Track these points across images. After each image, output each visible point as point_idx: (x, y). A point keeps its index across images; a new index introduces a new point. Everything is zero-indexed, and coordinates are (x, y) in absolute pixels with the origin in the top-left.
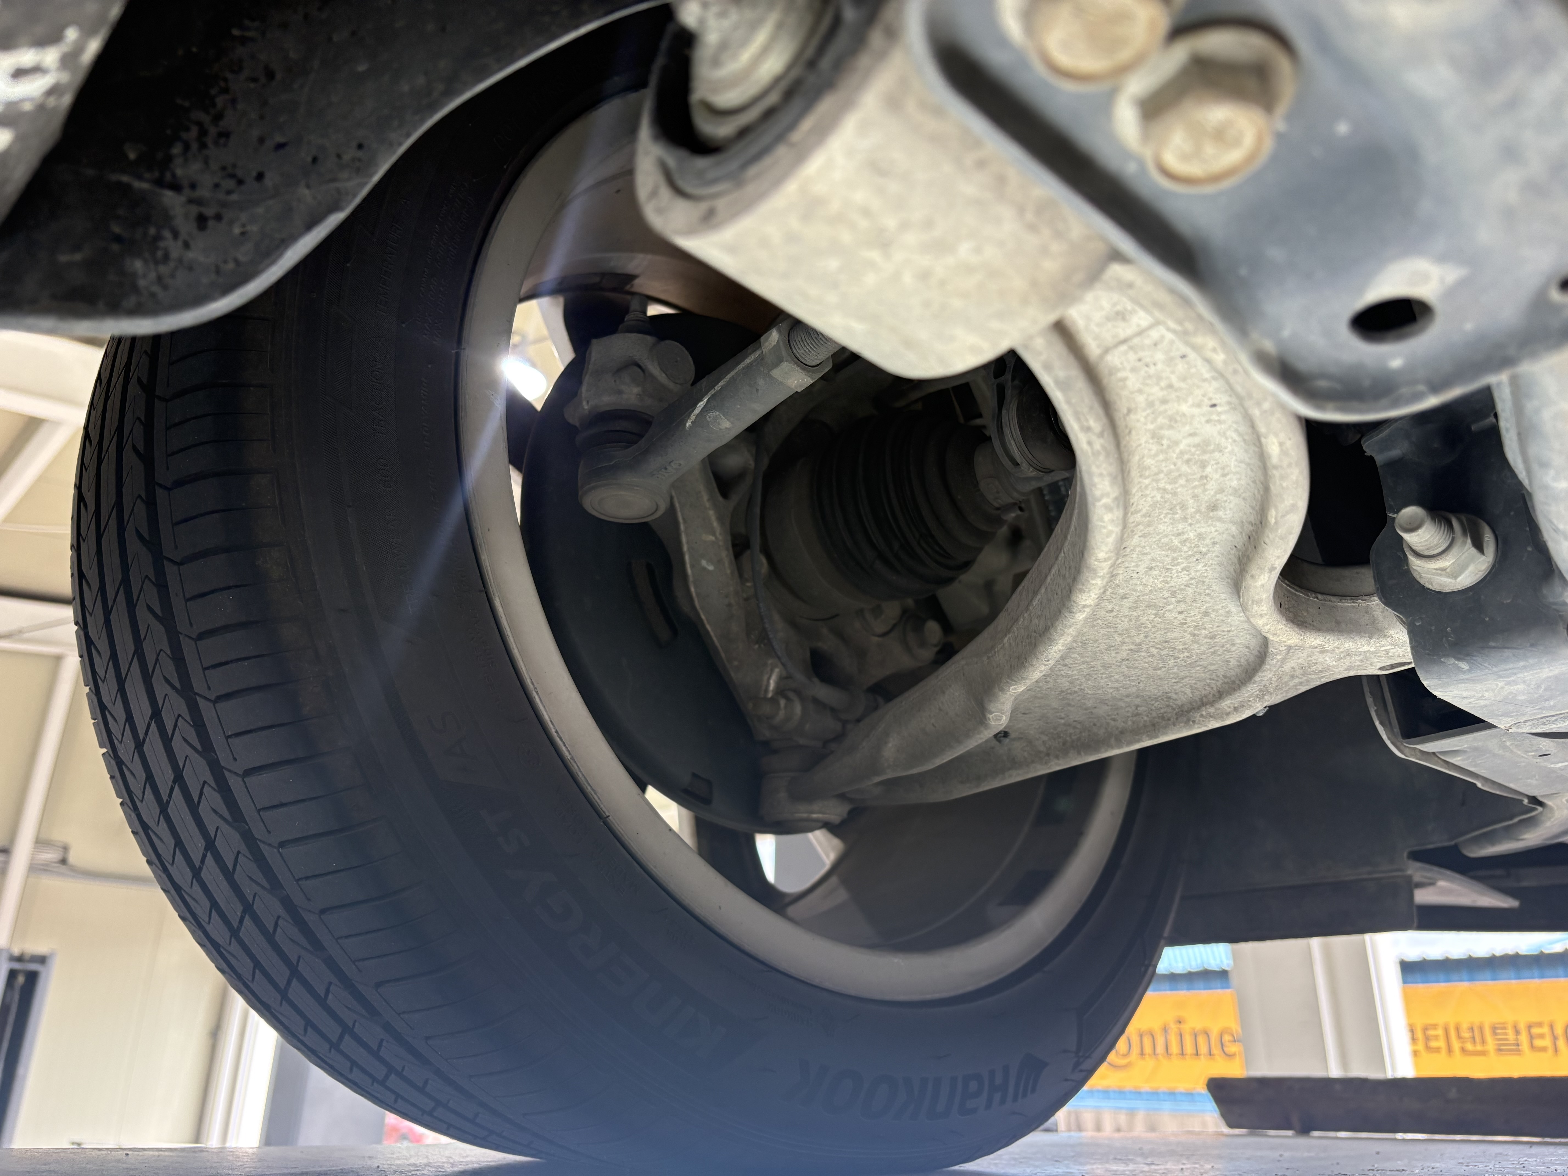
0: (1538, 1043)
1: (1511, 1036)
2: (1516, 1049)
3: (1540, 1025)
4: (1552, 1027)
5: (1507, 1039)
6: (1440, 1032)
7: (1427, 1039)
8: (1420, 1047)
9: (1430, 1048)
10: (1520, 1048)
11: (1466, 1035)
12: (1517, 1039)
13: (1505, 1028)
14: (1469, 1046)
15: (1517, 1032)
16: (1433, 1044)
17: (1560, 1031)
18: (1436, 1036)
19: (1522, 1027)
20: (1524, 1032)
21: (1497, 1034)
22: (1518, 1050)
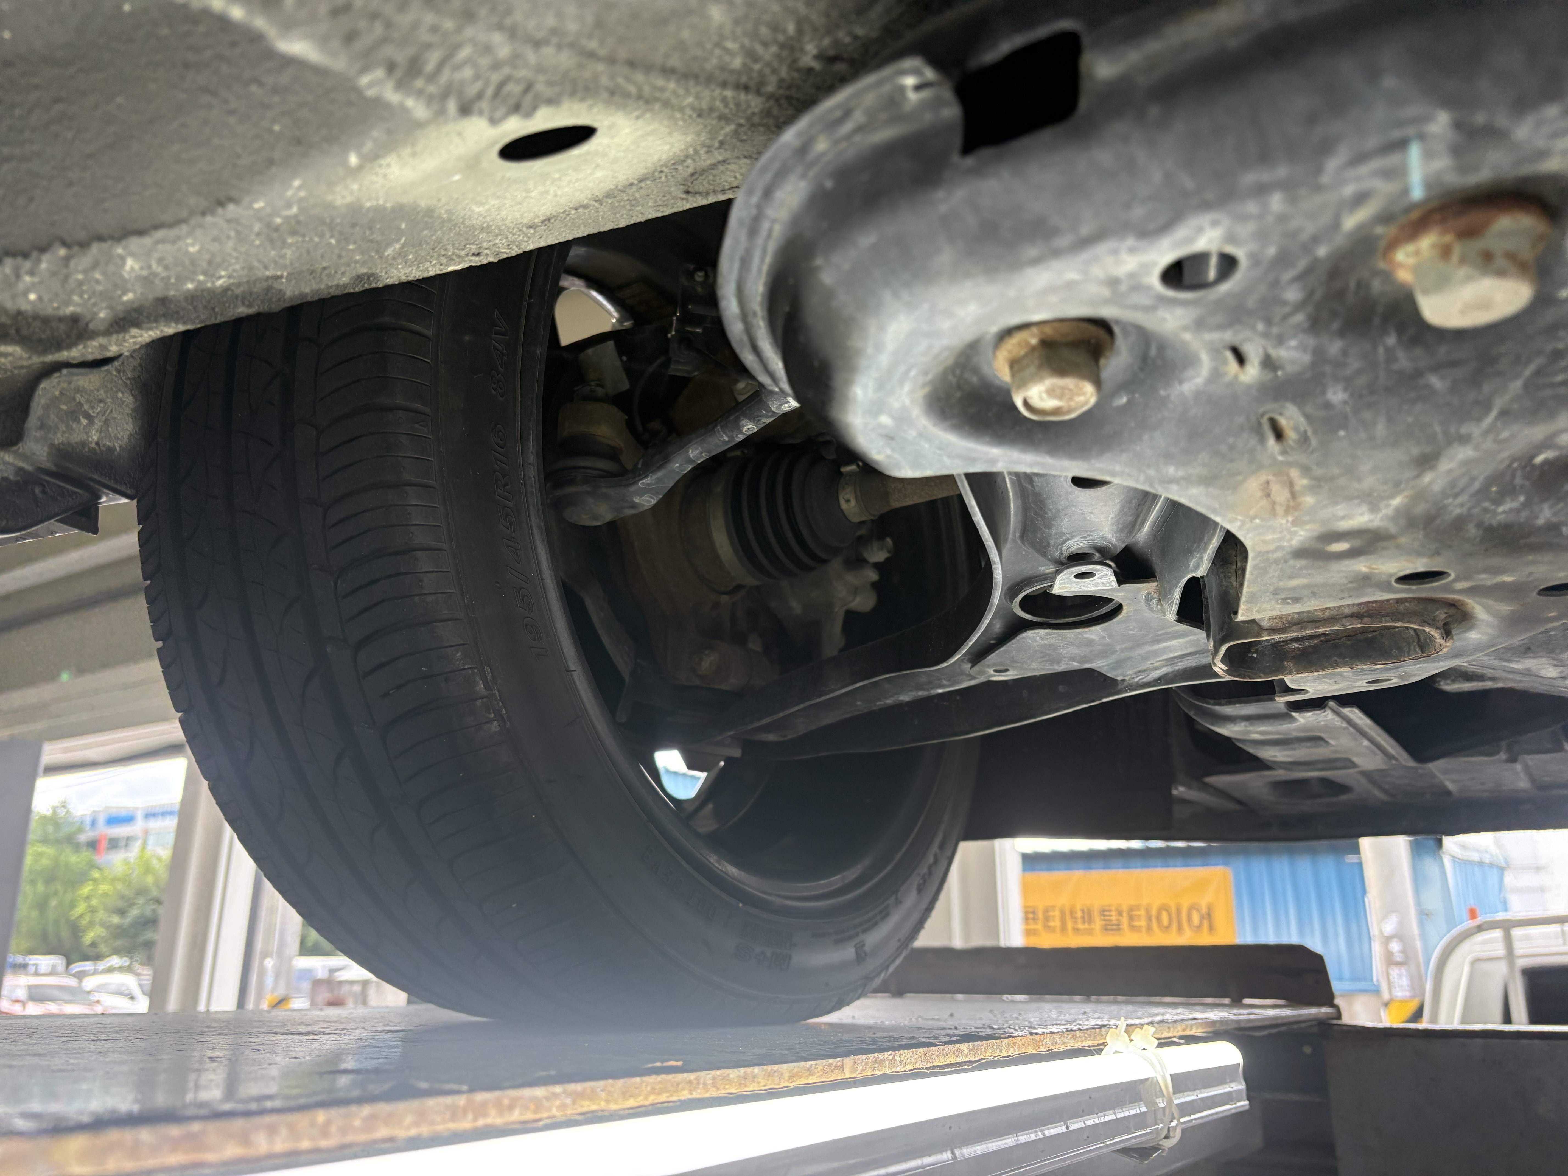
0: (1136, 923)
1: (1114, 917)
2: (1117, 928)
3: (1138, 907)
4: (1148, 910)
5: (1110, 920)
6: (1057, 913)
7: (1047, 919)
8: (1039, 926)
9: (1049, 927)
10: (1121, 927)
11: (1079, 914)
12: (1118, 920)
13: (1110, 911)
14: (1080, 926)
15: (1120, 913)
16: (1052, 924)
17: (1154, 912)
18: (1054, 916)
19: (1125, 908)
20: (1125, 914)
21: (1104, 915)
22: (1119, 929)
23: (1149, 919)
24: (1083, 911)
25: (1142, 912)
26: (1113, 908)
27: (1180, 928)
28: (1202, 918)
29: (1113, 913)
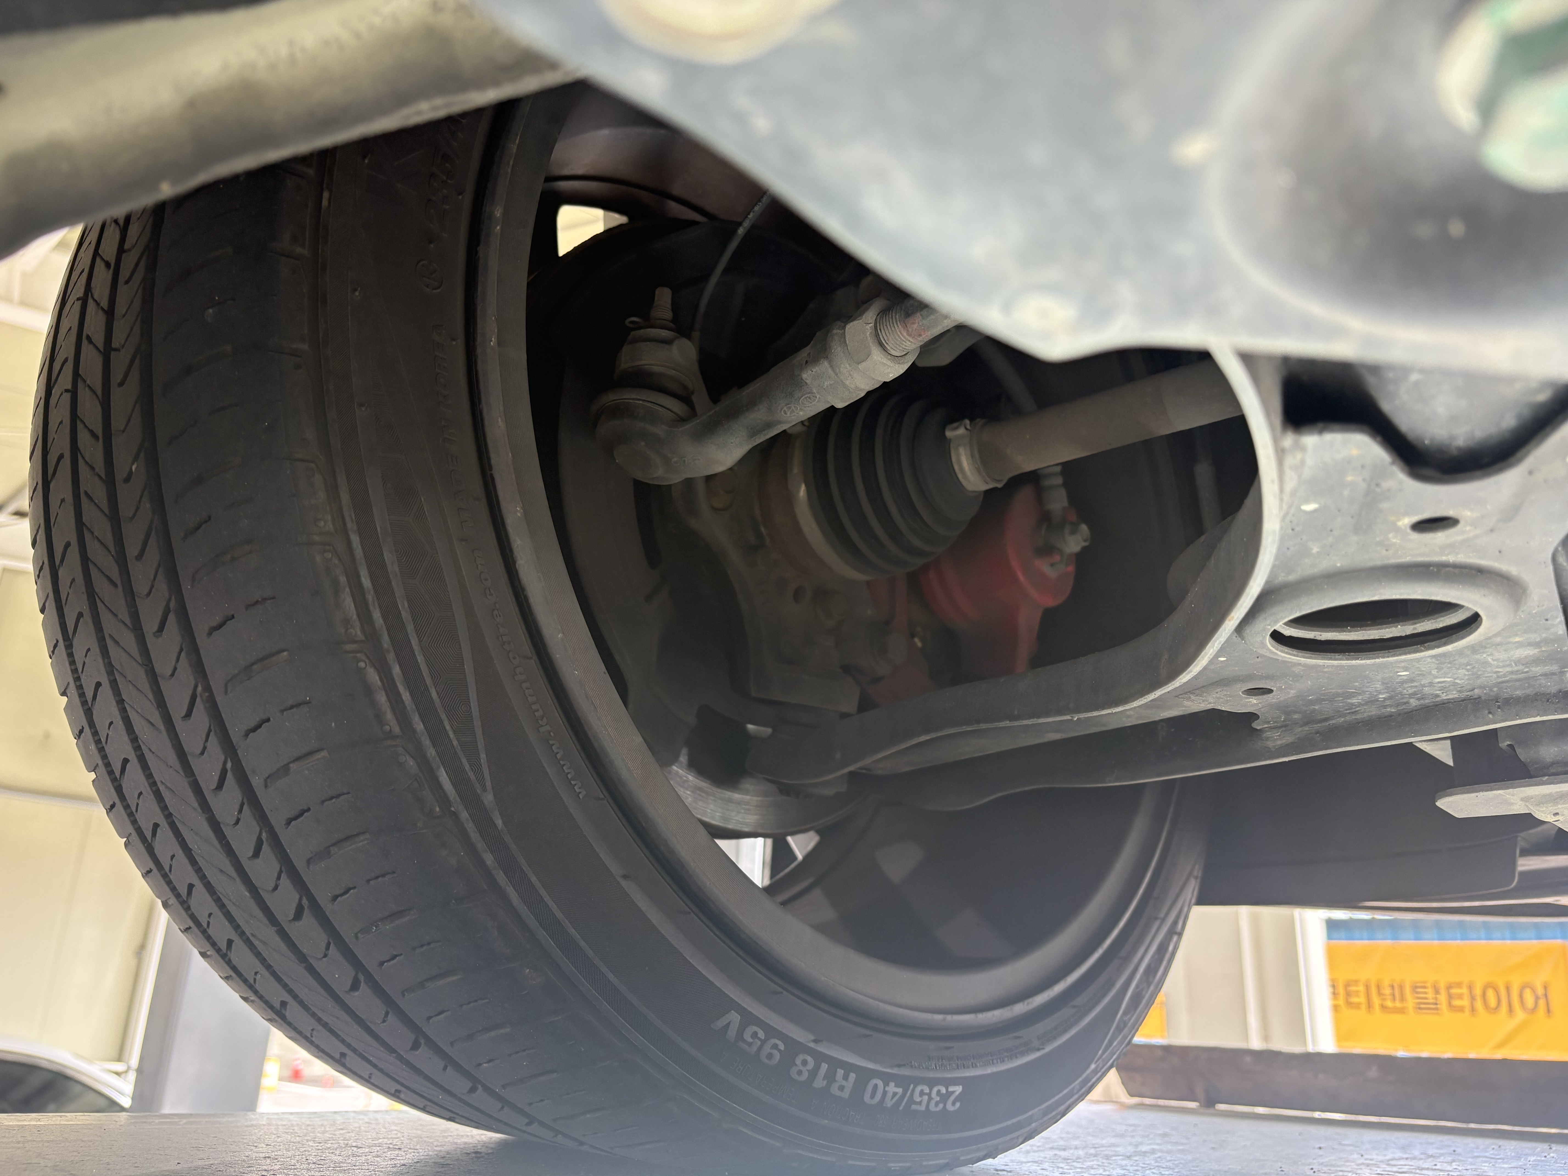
0: (1457, 1003)
1: (1431, 995)
2: (1434, 1008)
3: (1459, 985)
4: (1470, 988)
5: (1426, 998)
6: (1361, 988)
7: (1348, 994)
8: (1341, 1002)
9: (1352, 1003)
10: (1438, 1006)
11: (1387, 991)
12: (1436, 999)
13: (1425, 987)
14: (1389, 1004)
15: (1437, 992)
16: (1355, 1000)
17: (1478, 991)
18: (1358, 991)
19: (1442, 985)
20: (1443, 991)
21: (1417, 993)
22: (1437, 1009)
23: (1473, 998)
24: (1392, 987)
25: (1464, 990)
26: (1429, 985)
27: (1511, 1010)
28: (1537, 998)
29: (1430, 990)
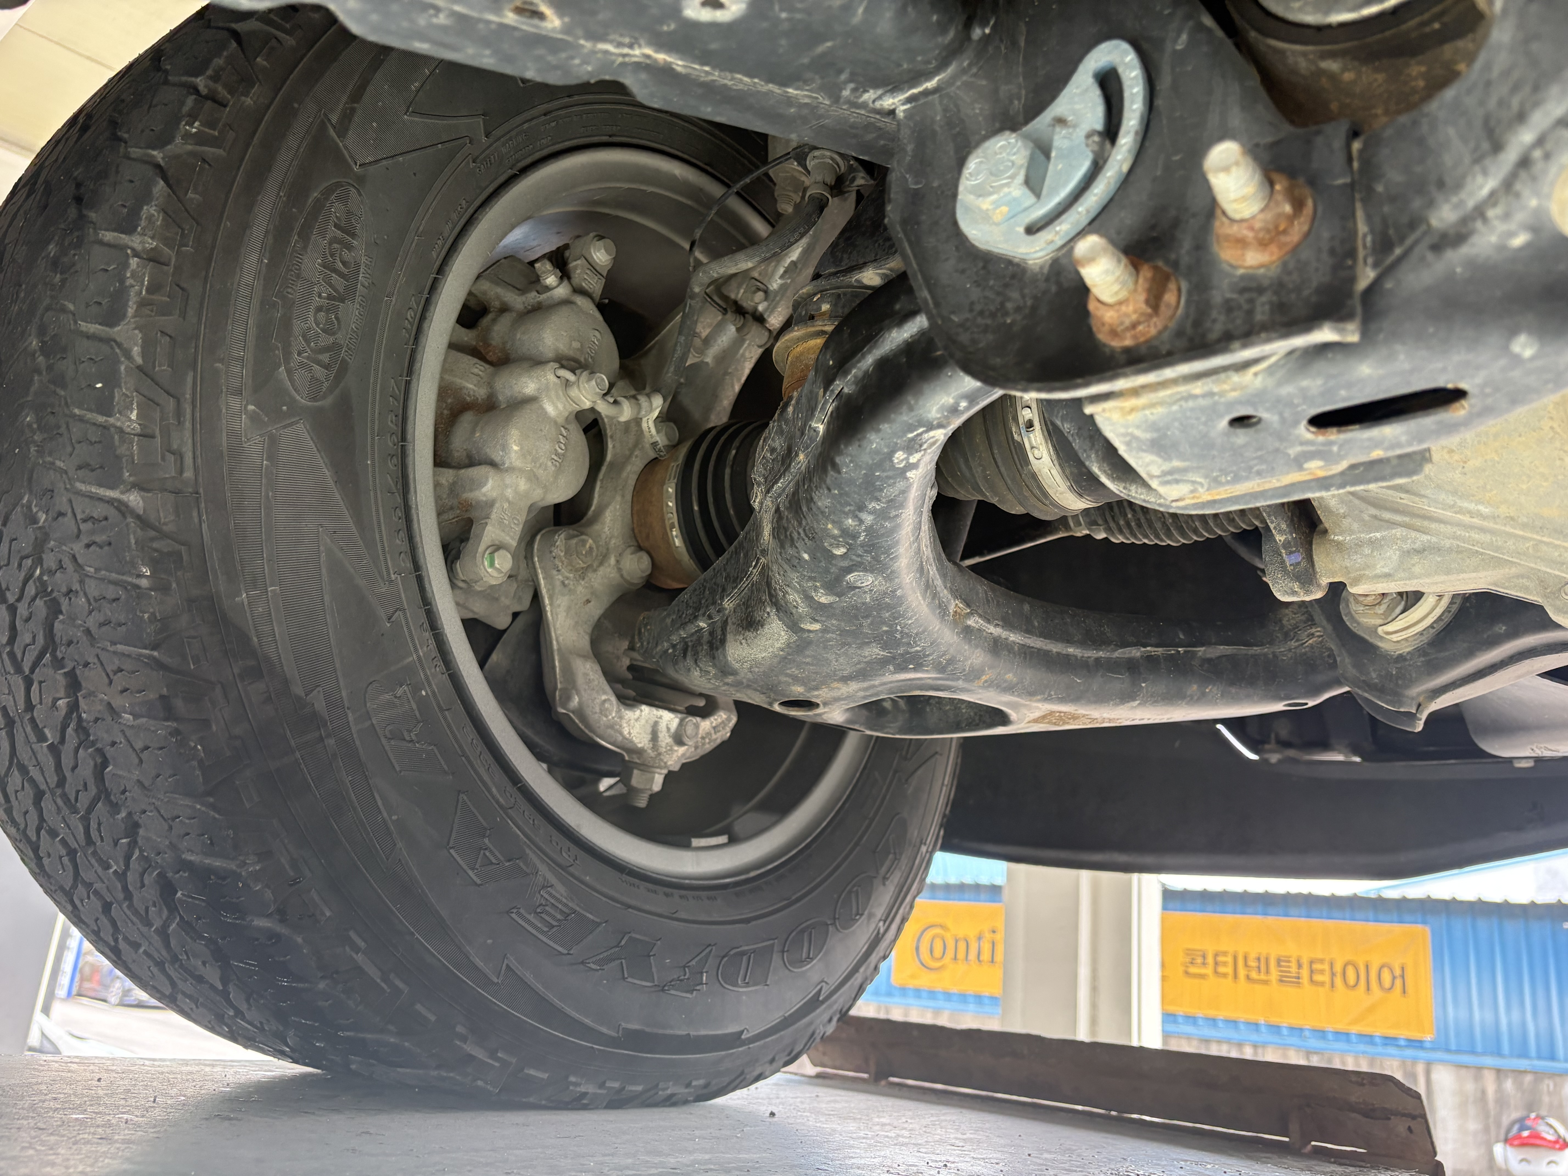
0: (1318, 978)
1: (1294, 969)
2: (1297, 981)
3: (1321, 961)
4: (1331, 964)
5: (1289, 972)
6: (1229, 959)
7: (1216, 964)
8: (1209, 971)
9: (1218, 973)
10: (1300, 980)
11: (1253, 964)
12: (1298, 973)
13: (1289, 962)
14: (1254, 975)
17: (1338, 968)
18: (1225, 962)
19: (1305, 962)
20: (1306, 967)
21: (1281, 966)
22: (1299, 983)
23: (1333, 974)
24: (1259, 959)
25: (1326, 967)
26: (1293, 960)
27: (1368, 987)
28: (1394, 978)
